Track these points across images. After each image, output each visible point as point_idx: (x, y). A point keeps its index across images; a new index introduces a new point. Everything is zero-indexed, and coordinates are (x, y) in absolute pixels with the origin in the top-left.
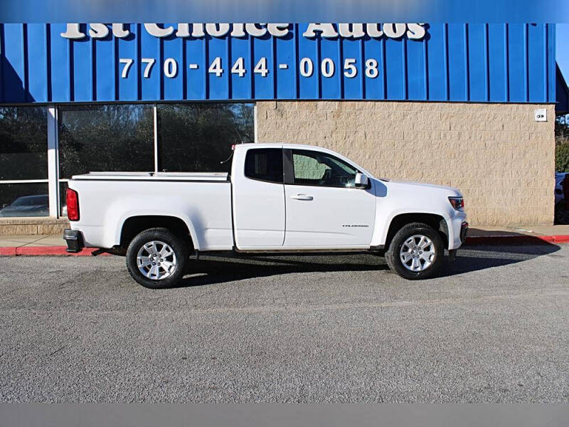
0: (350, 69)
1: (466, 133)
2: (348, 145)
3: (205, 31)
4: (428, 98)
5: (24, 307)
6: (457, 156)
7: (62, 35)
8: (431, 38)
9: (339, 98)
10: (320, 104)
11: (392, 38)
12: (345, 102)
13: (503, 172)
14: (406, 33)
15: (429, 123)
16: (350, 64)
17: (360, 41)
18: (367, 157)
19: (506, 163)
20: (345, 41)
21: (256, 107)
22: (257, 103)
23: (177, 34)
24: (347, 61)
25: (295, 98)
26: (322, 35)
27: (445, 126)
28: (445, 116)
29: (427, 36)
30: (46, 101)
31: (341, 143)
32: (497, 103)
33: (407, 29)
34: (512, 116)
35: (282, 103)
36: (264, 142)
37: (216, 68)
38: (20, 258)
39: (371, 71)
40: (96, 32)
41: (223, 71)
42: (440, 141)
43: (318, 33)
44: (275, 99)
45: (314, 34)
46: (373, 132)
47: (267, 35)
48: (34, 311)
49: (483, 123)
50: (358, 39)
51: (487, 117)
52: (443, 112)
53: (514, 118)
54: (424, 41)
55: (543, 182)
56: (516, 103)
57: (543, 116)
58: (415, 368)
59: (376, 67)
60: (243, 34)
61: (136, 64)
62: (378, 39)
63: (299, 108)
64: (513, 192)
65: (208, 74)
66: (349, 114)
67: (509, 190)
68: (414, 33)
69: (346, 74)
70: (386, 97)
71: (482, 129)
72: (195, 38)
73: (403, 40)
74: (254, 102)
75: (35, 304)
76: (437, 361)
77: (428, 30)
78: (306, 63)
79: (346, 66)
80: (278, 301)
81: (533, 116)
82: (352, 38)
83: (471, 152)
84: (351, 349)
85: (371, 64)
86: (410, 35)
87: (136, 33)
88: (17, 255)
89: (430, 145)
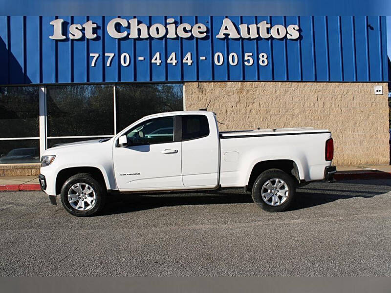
0: (248, 60)
1: (328, 103)
2: (248, 111)
3: (149, 34)
4: (302, 79)
5: (32, 227)
6: (322, 118)
7: (50, 37)
8: (304, 39)
9: (242, 80)
10: (229, 83)
11: (277, 39)
12: (245, 83)
13: (354, 129)
14: (286, 35)
15: (303, 96)
16: (248, 56)
17: (255, 41)
18: (261, 120)
19: (356, 123)
20: (244, 41)
21: (184, 87)
22: (185, 83)
23: (130, 37)
24: (246, 55)
25: (211, 80)
26: (229, 37)
27: (314, 98)
28: (314, 92)
29: (300, 38)
30: (38, 82)
31: (243, 111)
32: (349, 82)
33: (287, 33)
34: (359, 91)
35: (203, 83)
36: (190, 110)
37: (157, 60)
38: (22, 193)
39: (263, 62)
40: (74, 35)
41: (162, 61)
42: (310, 109)
43: (227, 35)
44: (198, 81)
45: (224, 36)
46: (265, 103)
47: (192, 37)
48: (40, 230)
49: (340, 96)
50: (254, 39)
51: (342, 91)
52: (312, 89)
53: (361, 92)
54: (299, 40)
55: (381, 136)
56: (361, 82)
57: (380, 91)
58: (319, 265)
59: (266, 59)
60: (176, 36)
61: (101, 57)
62: (268, 39)
63: (214, 87)
64: (362, 143)
65: (151, 64)
66: (249, 91)
67: (358, 141)
68: (292, 36)
69: (246, 63)
70: (273, 79)
71: (339, 99)
72: (142, 39)
73: (284, 40)
74: (183, 83)
75: (40, 225)
76: (334, 261)
77: (301, 33)
78: (218, 56)
79: (246, 58)
80: (212, 221)
81: (373, 91)
82: (249, 39)
83: (332, 116)
84: (271, 253)
85: (263, 56)
86: (289, 37)
87: (101, 36)
88: (20, 190)
89: (304, 111)
